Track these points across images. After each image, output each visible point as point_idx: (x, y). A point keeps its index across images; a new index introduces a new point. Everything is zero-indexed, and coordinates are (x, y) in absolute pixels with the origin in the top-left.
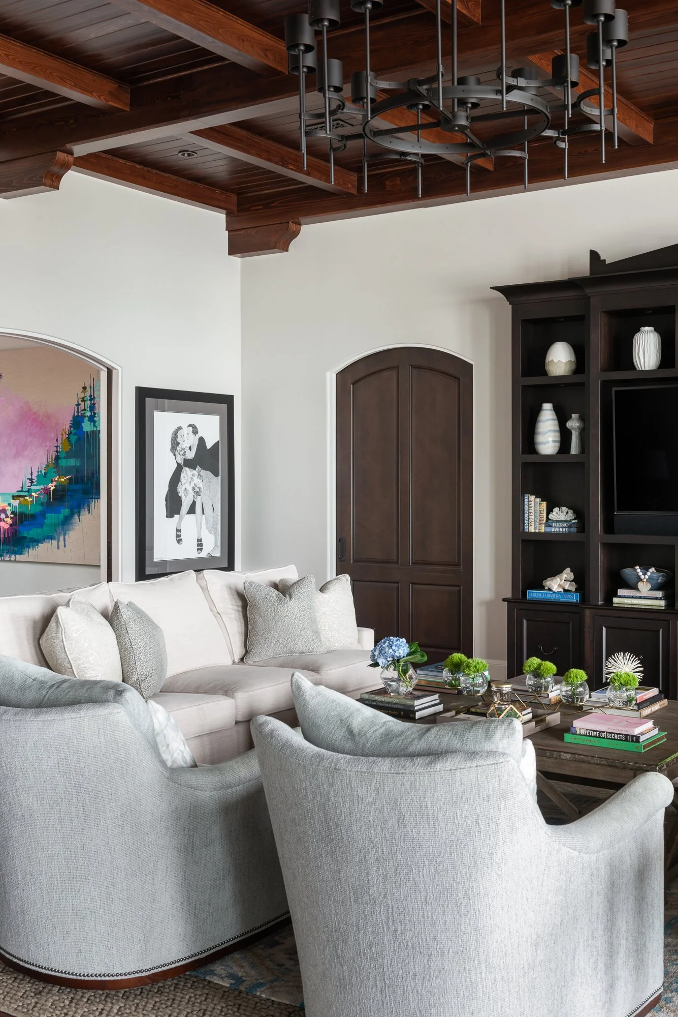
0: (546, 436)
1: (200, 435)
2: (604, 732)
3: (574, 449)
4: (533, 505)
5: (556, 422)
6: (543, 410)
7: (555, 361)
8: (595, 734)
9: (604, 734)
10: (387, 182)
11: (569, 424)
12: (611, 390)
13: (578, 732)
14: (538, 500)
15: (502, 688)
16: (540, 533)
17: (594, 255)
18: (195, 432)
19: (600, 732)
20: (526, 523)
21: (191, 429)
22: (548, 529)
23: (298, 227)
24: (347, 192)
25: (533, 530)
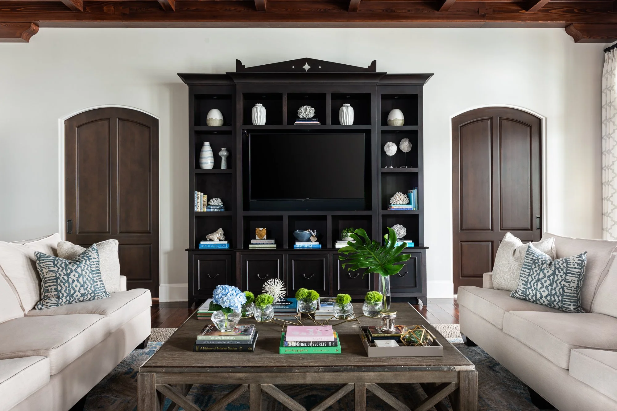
0: (207, 159)
2: (311, 342)
3: (223, 166)
4: (199, 197)
5: (212, 152)
6: (205, 145)
7: (214, 118)
8: (303, 344)
9: (311, 344)
10: (104, 8)
11: (220, 153)
14: (202, 194)
16: (203, 212)
17: (238, 62)
19: (307, 342)
20: (196, 207)
22: (208, 210)
23: (37, 27)
24: (77, 8)
25: (199, 211)
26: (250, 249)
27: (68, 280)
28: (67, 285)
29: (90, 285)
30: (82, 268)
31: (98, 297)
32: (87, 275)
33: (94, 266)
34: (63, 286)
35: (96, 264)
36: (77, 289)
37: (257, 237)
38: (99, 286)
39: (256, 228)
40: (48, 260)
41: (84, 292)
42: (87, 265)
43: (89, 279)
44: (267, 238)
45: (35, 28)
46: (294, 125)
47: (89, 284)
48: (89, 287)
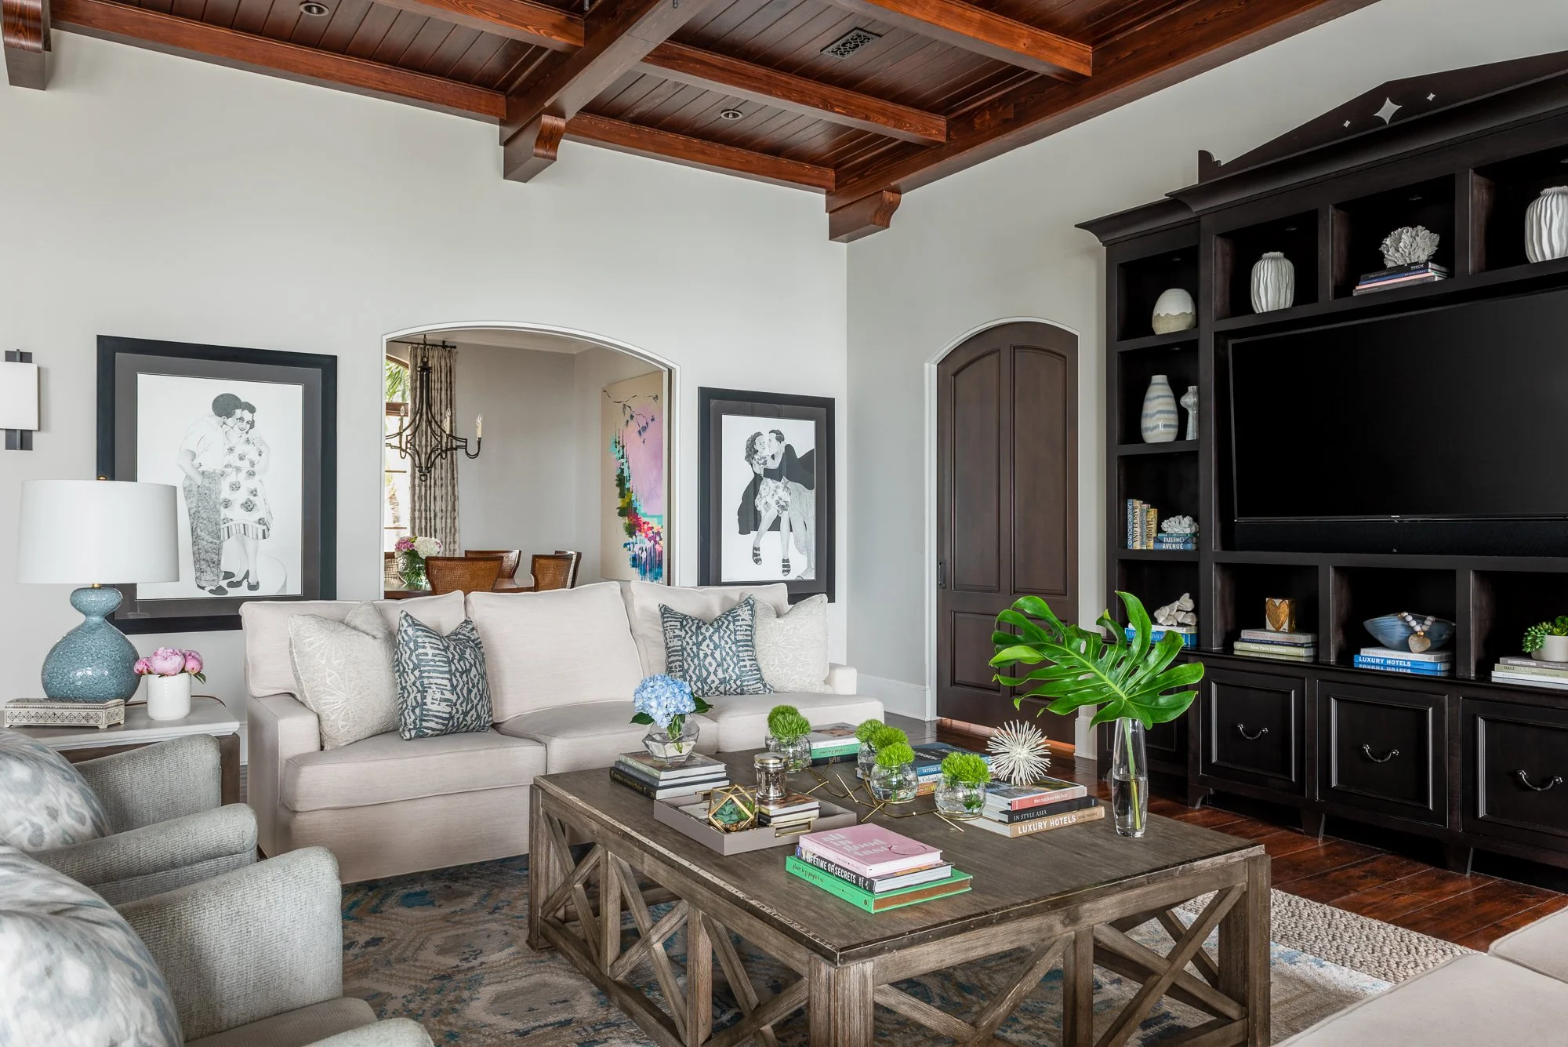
0: (1155, 419)
1: (787, 441)
2: (833, 864)
3: (1191, 435)
4: (1139, 513)
5: (1171, 400)
6: (1152, 384)
7: (1164, 314)
8: (822, 864)
9: (832, 868)
11: (1185, 401)
12: (1227, 344)
13: (804, 858)
14: (1146, 506)
15: (768, 764)
16: (1146, 552)
17: (1204, 157)
18: (780, 437)
19: (828, 862)
20: (1130, 537)
21: (774, 435)
22: (1159, 546)
23: (896, 195)
24: (932, 140)
25: (1138, 547)
26: (1236, 653)
27: (698, 654)
28: (696, 660)
29: (732, 666)
30: (721, 635)
31: (750, 687)
32: (727, 646)
33: (742, 633)
34: (691, 663)
35: (746, 630)
36: (712, 670)
37: (1269, 626)
38: (748, 668)
39: (1267, 599)
40: (673, 618)
41: (724, 676)
42: (730, 630)
43: (731, 654)
44: (1292, 631)
45: (891, 199)
46: (1351, 294)
47: (730, 662)
48: (731, 668)
